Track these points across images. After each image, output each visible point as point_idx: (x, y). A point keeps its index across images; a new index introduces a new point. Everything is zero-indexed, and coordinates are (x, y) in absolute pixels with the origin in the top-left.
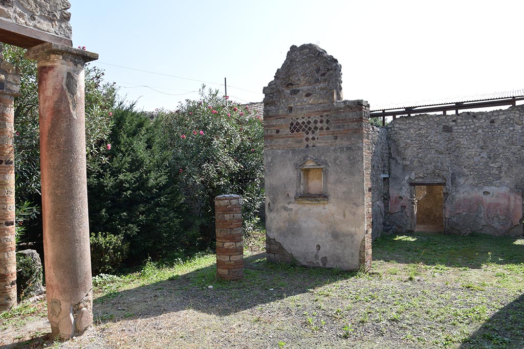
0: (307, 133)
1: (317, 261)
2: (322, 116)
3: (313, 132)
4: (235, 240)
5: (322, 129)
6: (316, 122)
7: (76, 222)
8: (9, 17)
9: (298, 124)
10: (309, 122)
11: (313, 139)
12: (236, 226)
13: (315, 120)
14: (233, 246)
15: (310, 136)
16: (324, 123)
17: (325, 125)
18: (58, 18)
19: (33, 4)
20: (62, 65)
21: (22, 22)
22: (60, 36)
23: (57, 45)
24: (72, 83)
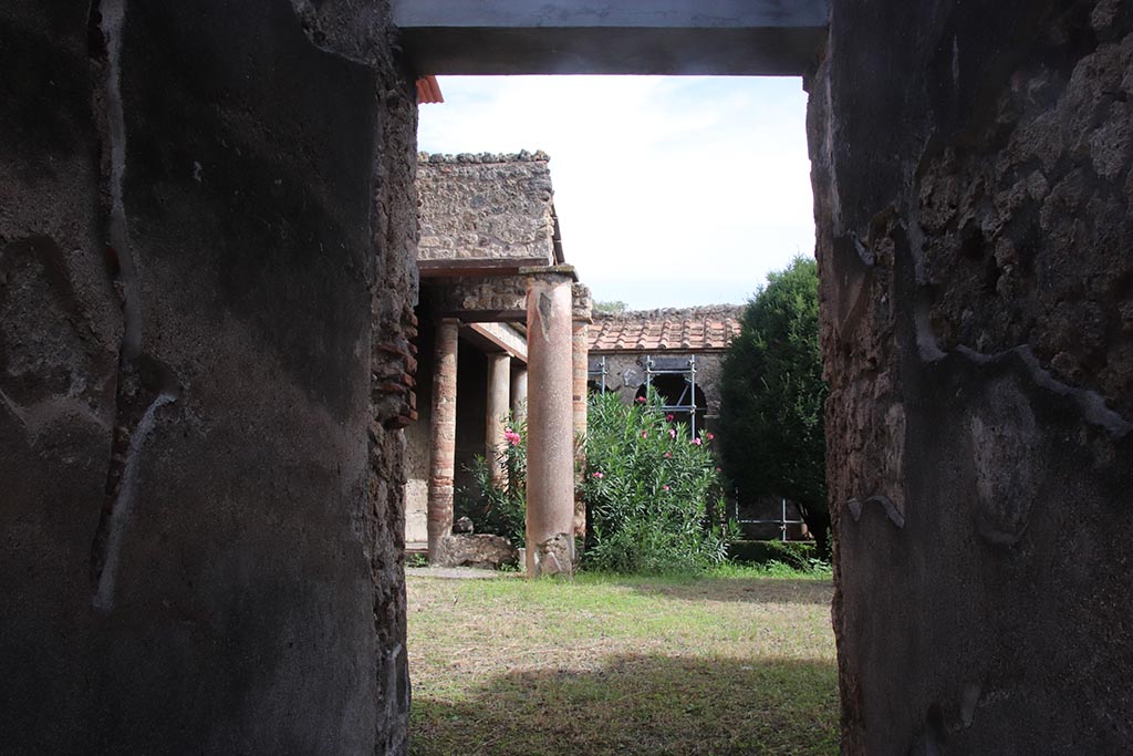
8: (486, 255)
18: (533, 239)
19: (507, 234)
20: (537, 288)
21: (496, 255)
22: (536, 257)
23: (523, 269)
24: (545, 303)
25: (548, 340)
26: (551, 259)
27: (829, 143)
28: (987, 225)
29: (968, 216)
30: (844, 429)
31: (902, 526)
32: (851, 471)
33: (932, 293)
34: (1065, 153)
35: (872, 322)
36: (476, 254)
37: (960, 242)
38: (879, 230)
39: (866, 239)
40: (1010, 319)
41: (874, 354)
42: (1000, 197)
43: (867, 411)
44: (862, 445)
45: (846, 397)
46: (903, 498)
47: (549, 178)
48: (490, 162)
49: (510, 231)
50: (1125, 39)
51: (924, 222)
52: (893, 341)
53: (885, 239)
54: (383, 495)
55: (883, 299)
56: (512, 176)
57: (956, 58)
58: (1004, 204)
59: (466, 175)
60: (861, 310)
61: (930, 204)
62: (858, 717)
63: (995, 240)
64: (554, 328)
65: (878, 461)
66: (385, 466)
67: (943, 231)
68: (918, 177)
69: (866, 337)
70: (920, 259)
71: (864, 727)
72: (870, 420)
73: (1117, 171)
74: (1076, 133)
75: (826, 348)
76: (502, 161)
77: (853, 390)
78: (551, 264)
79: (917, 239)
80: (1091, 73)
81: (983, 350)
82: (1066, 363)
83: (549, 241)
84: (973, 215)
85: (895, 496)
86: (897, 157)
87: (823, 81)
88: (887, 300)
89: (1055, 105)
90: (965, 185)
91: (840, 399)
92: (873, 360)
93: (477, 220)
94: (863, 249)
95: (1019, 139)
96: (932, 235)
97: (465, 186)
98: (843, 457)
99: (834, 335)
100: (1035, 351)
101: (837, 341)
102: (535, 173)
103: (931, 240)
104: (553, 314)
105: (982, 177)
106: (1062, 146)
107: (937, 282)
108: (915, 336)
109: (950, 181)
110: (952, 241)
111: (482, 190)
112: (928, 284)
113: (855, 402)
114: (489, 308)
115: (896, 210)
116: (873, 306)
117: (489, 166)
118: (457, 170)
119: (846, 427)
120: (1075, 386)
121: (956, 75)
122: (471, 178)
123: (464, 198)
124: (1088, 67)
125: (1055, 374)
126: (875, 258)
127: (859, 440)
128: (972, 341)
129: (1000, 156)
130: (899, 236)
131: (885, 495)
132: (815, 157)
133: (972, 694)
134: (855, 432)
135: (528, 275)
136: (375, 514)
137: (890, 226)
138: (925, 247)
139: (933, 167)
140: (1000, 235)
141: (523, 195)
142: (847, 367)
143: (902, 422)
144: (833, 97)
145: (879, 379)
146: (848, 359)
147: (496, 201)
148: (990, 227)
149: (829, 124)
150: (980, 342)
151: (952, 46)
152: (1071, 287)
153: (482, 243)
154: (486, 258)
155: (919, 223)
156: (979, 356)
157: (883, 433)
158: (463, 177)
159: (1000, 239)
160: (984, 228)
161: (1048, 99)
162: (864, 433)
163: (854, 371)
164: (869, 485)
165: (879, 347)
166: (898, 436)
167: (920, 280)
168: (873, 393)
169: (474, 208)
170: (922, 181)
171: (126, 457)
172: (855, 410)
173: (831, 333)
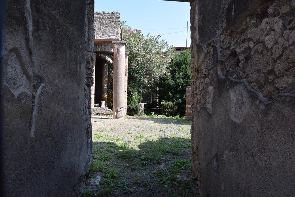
7: (118, 88)
8: (104, 38)
18: (116, 34)
19: (109, 33)
20: (116, 47)
21: (106, 38)
22: (116, 39)
23: (113, 42)
24: (118, 51)
25: (119, 60)
26: (120, 39)
27: (196, 21)
28: (238, 50)
29: (233, 47)
30: (196, 89)
31: (211, 114)
32: (198, 99)
33: (222, 63)
34: (259, 39)
35: (205, 66)
36: (101, 37)
37: (230, 53)
38: (209, 45)
39: (205, 46)
40: (242, 73)
41: (206, 73)
42: (242, 45)
43: (203, 86)
44: (201, 93)
45: (197, 82)
46: (211, 107)
47: (120, 19)
48: (105, 14)
49: (110, 32)
50: (275, 17)
51: (221, 46)
52: (211, 71)
53: (210, 47)
54: (87, 103)
55: (209, 61)
56: (111, 18)
57: (233, 10)
58: (242, 47)
59: (99, 17)
60: (203, 62)
61: (223, 42)
62: (196, 154)
63: (240, 54)
64: (120, 57)
65: (205, 98)
66: (87, 96)
67: (226, 49)
68: (220, 35)
69: (203, 69)
70: (220, 54)
71: (198, 156)
72: (203, 88)
73: (271, 47)
74: (262, 35)
75: (192, 69)
76: (108, 14)
77: (199, 80)
78: (120, 41)
79: (219, 49)
80: (267, 23)
81: (235, 78)
82: (255, 86)
83: (119, 35)
84: (234, 47)
85: (209, 106)
86: (215, 29)
87: (195, 5)
88: (210, 62)
89: (257, 27)
90: (233, 39)
91: (195, 82)
92: (205, 75)
93: (101, 29)
94: (204, 48)
95: (248, 33)
96: (223, 49)
97: (98, 20)
98: (196, 96)
99: (195, 67)
100: (248, 81)
101: (195, 68)
102: (117, 17)
103: (223, 50)
104: (120, 53)
105: (237, 39)
106: (258, 37)
107: (224, 60)
108: (217, 72)
109: (229, 38)
110: (228, 52)
111: (103, 21)
112: (221, 60)
113: (199, 83)
114: (104, 51)
115: (214, 41)
116: (206, 62)
117: (105, 15)
118: (96, 16)
119: (196, 88)
120: (257, 91)
121: (233, 14)
122: (100, 18)
123: (98, 23)
124: (266, 21)
125: (252, 87)
126: (208, 51)
127: (200, 92)
128: (232, 76)
129: (242, 35)
130: (214, 47)
131: (207, 106)
132: (192, 23)
133: (226, 152)
134: (199, 90)
135: (114, 43)
136: (86, 107)
137: (212, 44)
138: (221, 52)
139: (224, 33)
140: (241, 53)
141: (113, 23)
142: (198, 75)
143: (212, 90)
144: (198, 10)
145: (206, 79)
146: (198, 73)
147: (106, 24)
148: (239, 51)
149: (197, 16)
150: (234, 77)
151: (233, 7)
152: (257, 69)
153: (103, 35)
154: (104, 39)
155: (220, 46)
156: (233, 79)
157: (207, 92)
158: (98, 17)
159: (241, 54)
160: (237, 51)
161: (256, 25)
162: (201, 91)
163: (199, 76)
164: (202, 103)
165: (207, 72)
166: (212, 94)
167: (219, 59)
168: (204, 82)
169: (101, 26)
170: (221, 36)
171: (35, 100)
172: (199, 85)
173: (194, 66)
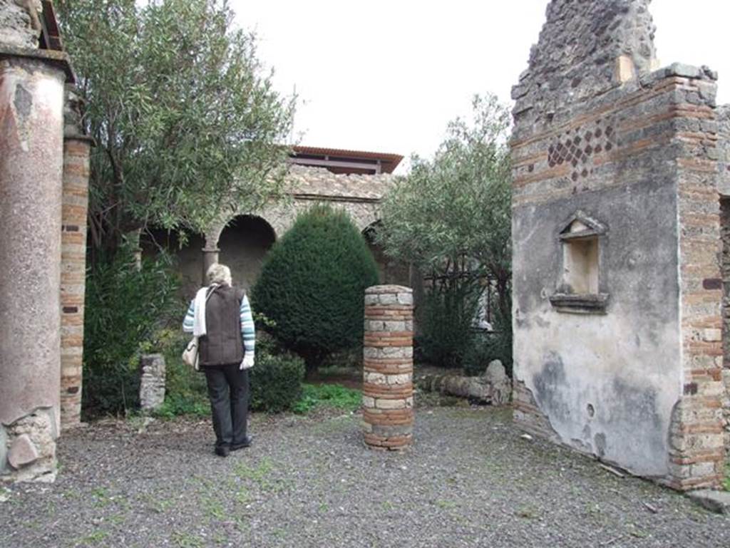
0: (575, 163)
1: (588, 441)
2: (598, 122)
3: (585, 160)
4: (385, 370)
5: (598, 149)
6: (588, 137)
9: (560, 146)
10: (578, 140)
11: (585, 173)
12: (388, 344)
13: (588, 132)
14: (380, 381)
15: (580, 169)
16: (603, 136)
17: (604, 140)
20: (10, 75)
24: (24, 98)
25: (25, 148)
64: (35, 135)
104: (35, 115)
